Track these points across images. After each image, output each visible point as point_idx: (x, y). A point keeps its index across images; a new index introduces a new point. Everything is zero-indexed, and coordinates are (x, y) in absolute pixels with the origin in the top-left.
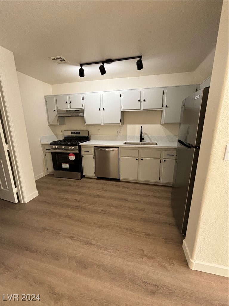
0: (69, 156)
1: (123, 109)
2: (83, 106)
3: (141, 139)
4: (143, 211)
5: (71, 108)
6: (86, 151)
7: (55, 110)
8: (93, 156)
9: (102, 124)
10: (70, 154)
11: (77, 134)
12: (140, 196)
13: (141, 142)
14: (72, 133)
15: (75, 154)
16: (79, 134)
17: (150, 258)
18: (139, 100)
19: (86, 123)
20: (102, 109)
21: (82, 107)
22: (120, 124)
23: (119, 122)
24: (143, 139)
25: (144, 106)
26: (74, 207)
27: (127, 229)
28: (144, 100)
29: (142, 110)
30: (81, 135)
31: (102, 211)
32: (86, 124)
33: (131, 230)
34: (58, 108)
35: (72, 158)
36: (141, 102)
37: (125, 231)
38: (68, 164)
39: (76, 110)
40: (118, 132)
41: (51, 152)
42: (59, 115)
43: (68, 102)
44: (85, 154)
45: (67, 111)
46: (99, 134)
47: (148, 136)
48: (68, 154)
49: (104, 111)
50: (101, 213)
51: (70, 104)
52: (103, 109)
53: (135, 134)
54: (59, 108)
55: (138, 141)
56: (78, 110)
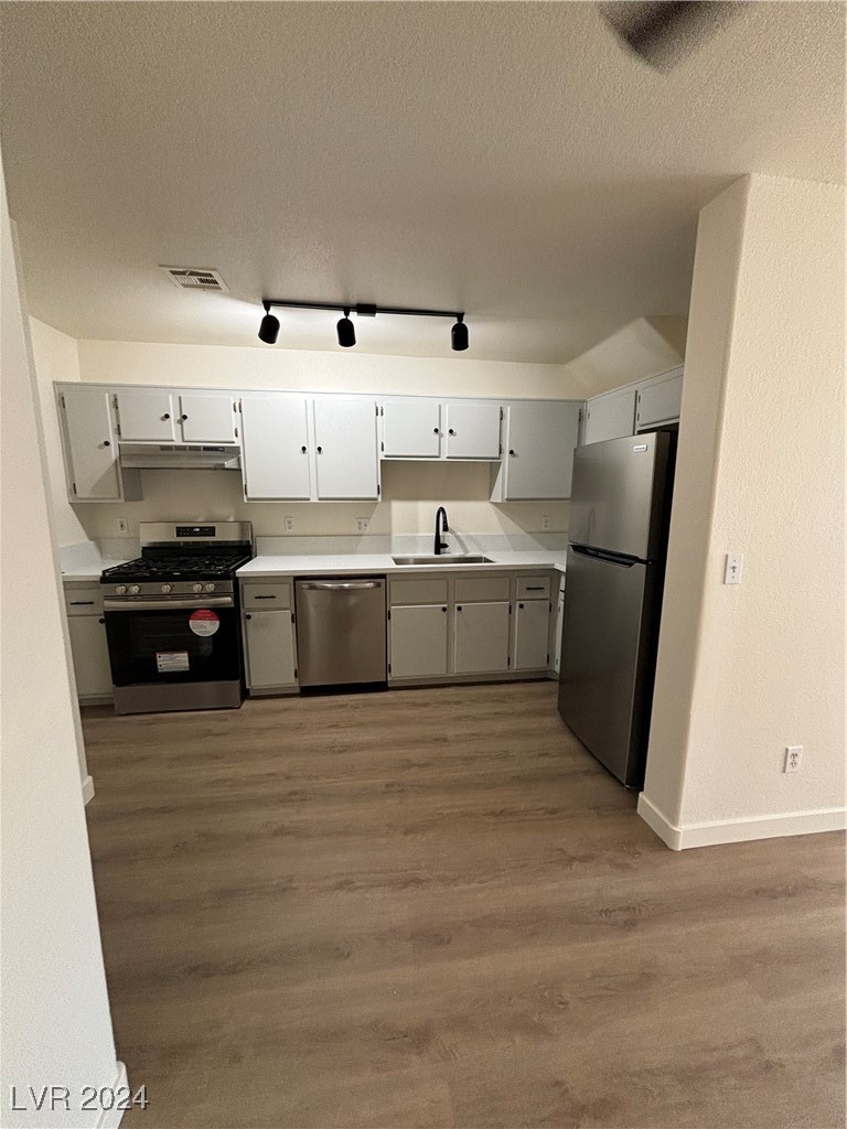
0: (191, 622)
1: (385, 453)
2: (236, 435)
3: (439, 546)
4: (505, 756)
5: (186, 438)
6: (260, 597)
7: (107, 444)
8: (288, 613)
9: (314, 500)
10: (196, 613)
11: (201, 535)
12: (475, 719)
13: (438, 556)
14: (181, 531)
15: (219, 612)
16: (214, 535)
17: (584, 859)
18: (436, 430)
19: (250, 496)
20: (312, 450)
21: (234, 439)
22: (376, 499)
23: (374, 494)
24: (446, 546)
25: (449, 450)
26: (285, 800)
27: (495, 814)
28: (451, 431)
29: (444, 458)
30: (219, 537)
31: (388, 785)
32: (248, 499)
33: (502, 812)
34: (123, 436)
35: (206, 628)
36: (441, 436)
37: (492, 820)
38: (186, 655)
39: (206, 449)
40: (363, 525)
41: (102, 612)
42: (126, 464)
43: (174, 416)
44: (254, 610)
45: (164, 448)
46: (289, 532)
47: (457, 537)
48: (188, 613)
49: (319, 456)
50: (386, 792)
51: (180, 422)
52: (319, 449)
53: (417, 531)
54: (128, 437)
55: (431, 554)
56: (216, 449)
